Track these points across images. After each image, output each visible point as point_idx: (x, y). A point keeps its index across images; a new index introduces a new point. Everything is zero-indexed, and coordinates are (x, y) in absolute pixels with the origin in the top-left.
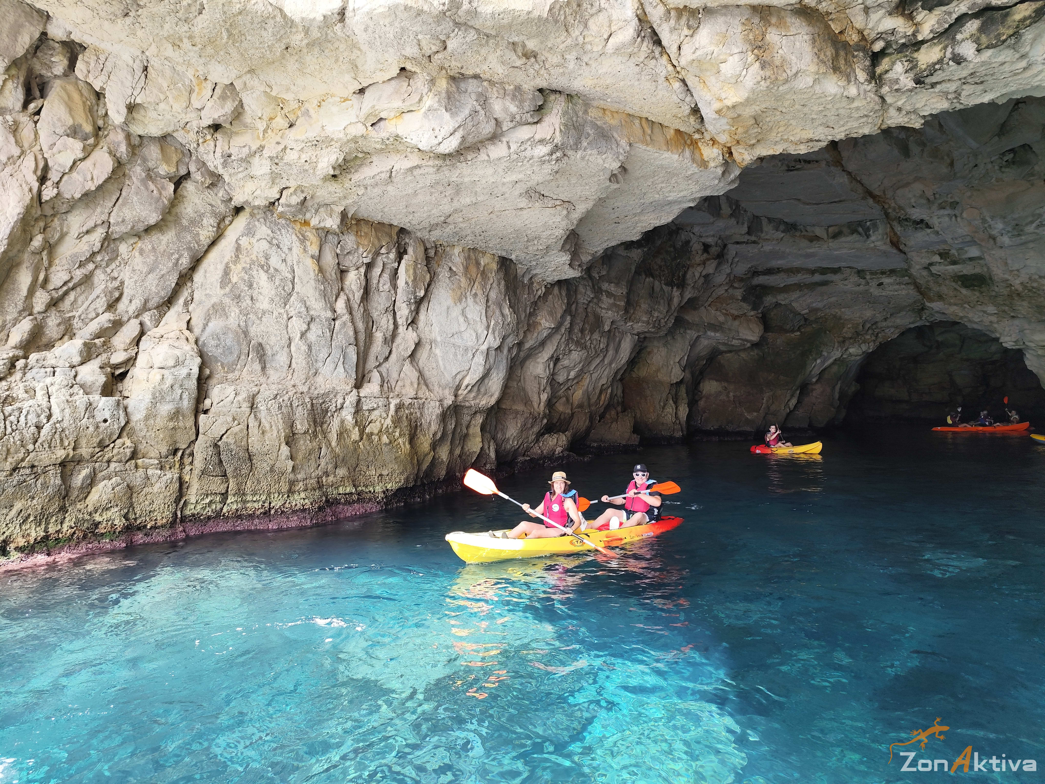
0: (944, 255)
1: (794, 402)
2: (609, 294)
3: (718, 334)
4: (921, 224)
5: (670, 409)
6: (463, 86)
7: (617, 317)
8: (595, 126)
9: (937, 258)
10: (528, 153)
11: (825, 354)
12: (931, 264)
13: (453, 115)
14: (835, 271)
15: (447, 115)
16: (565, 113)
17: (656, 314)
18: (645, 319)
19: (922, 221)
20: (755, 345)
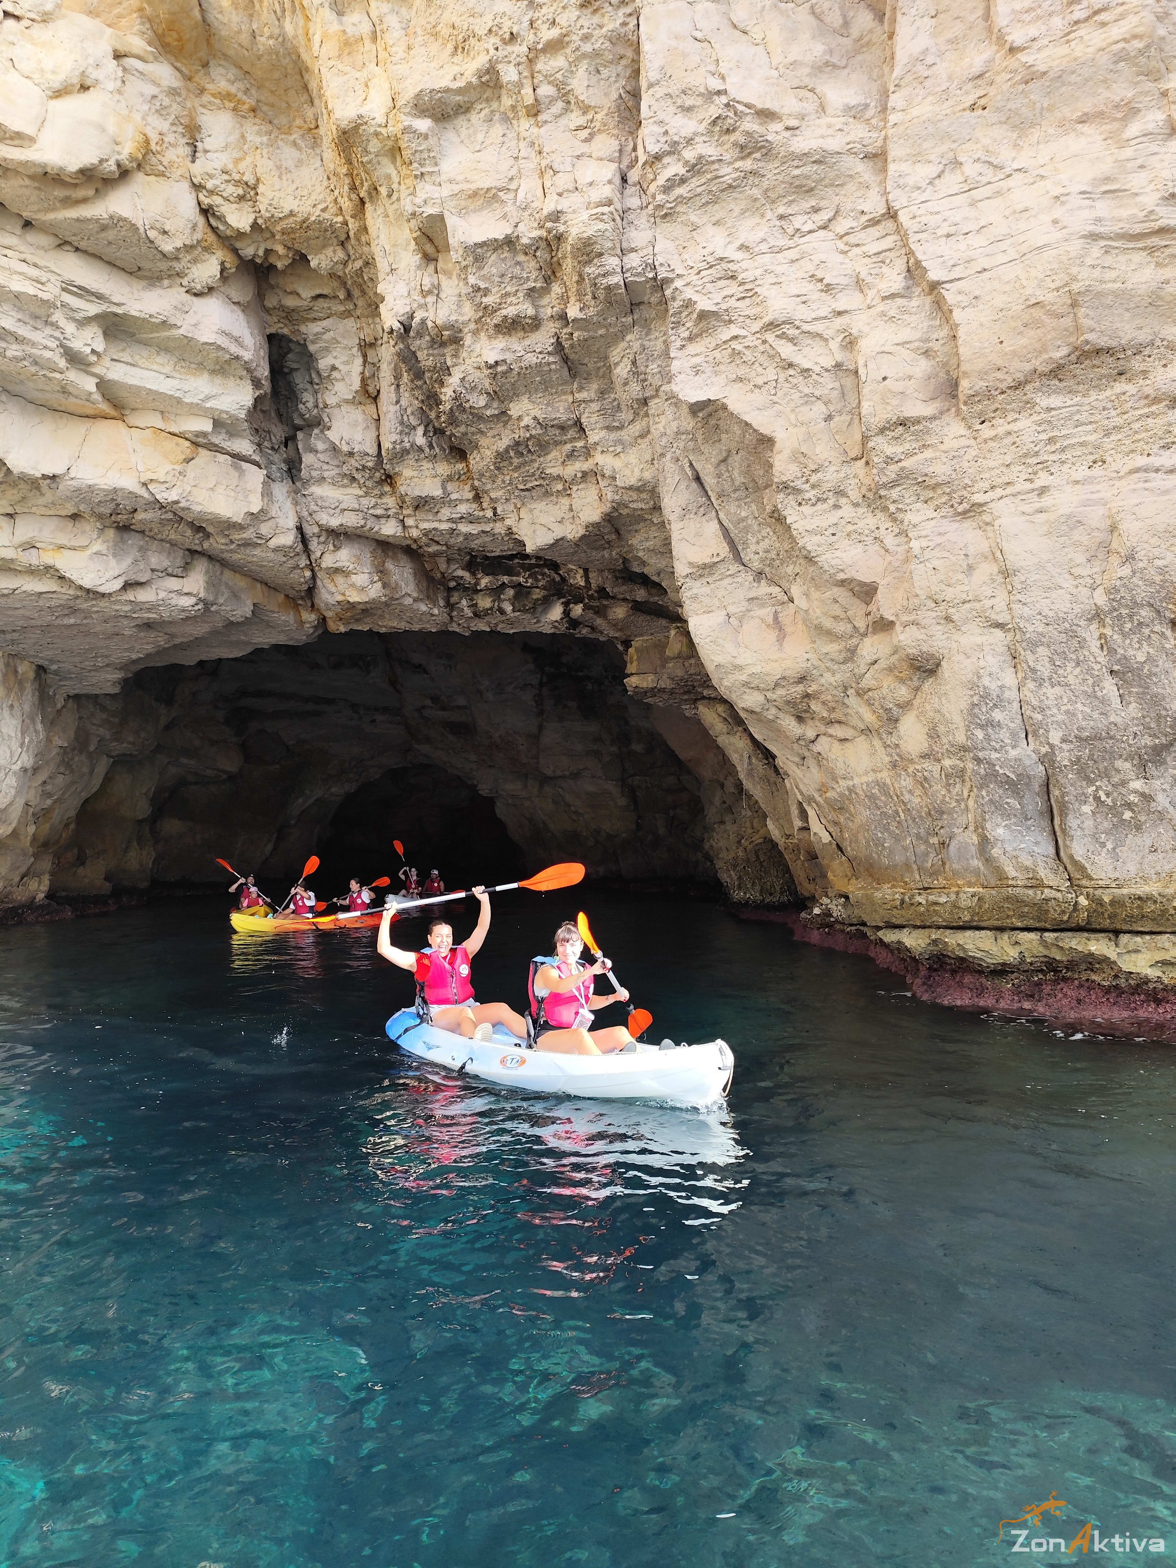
0: (435, 699)
1: (270, 847)
2: (103, 709)
3: (192, 762)
4: (420, 669)
5: (132, 853)
6: (126, 536)
7: (108, 736)
8: (227, 584)
9: (428, 702)
10: (173, 602)
11: (307, 792)
12: (423, 707)
13: (118, 562)
14: (330, 702)
15: (113, 562)
16: (207, 572)
17: (143, 735)
18: (131, 739)
19: (420, 665)
20: (231, 777)
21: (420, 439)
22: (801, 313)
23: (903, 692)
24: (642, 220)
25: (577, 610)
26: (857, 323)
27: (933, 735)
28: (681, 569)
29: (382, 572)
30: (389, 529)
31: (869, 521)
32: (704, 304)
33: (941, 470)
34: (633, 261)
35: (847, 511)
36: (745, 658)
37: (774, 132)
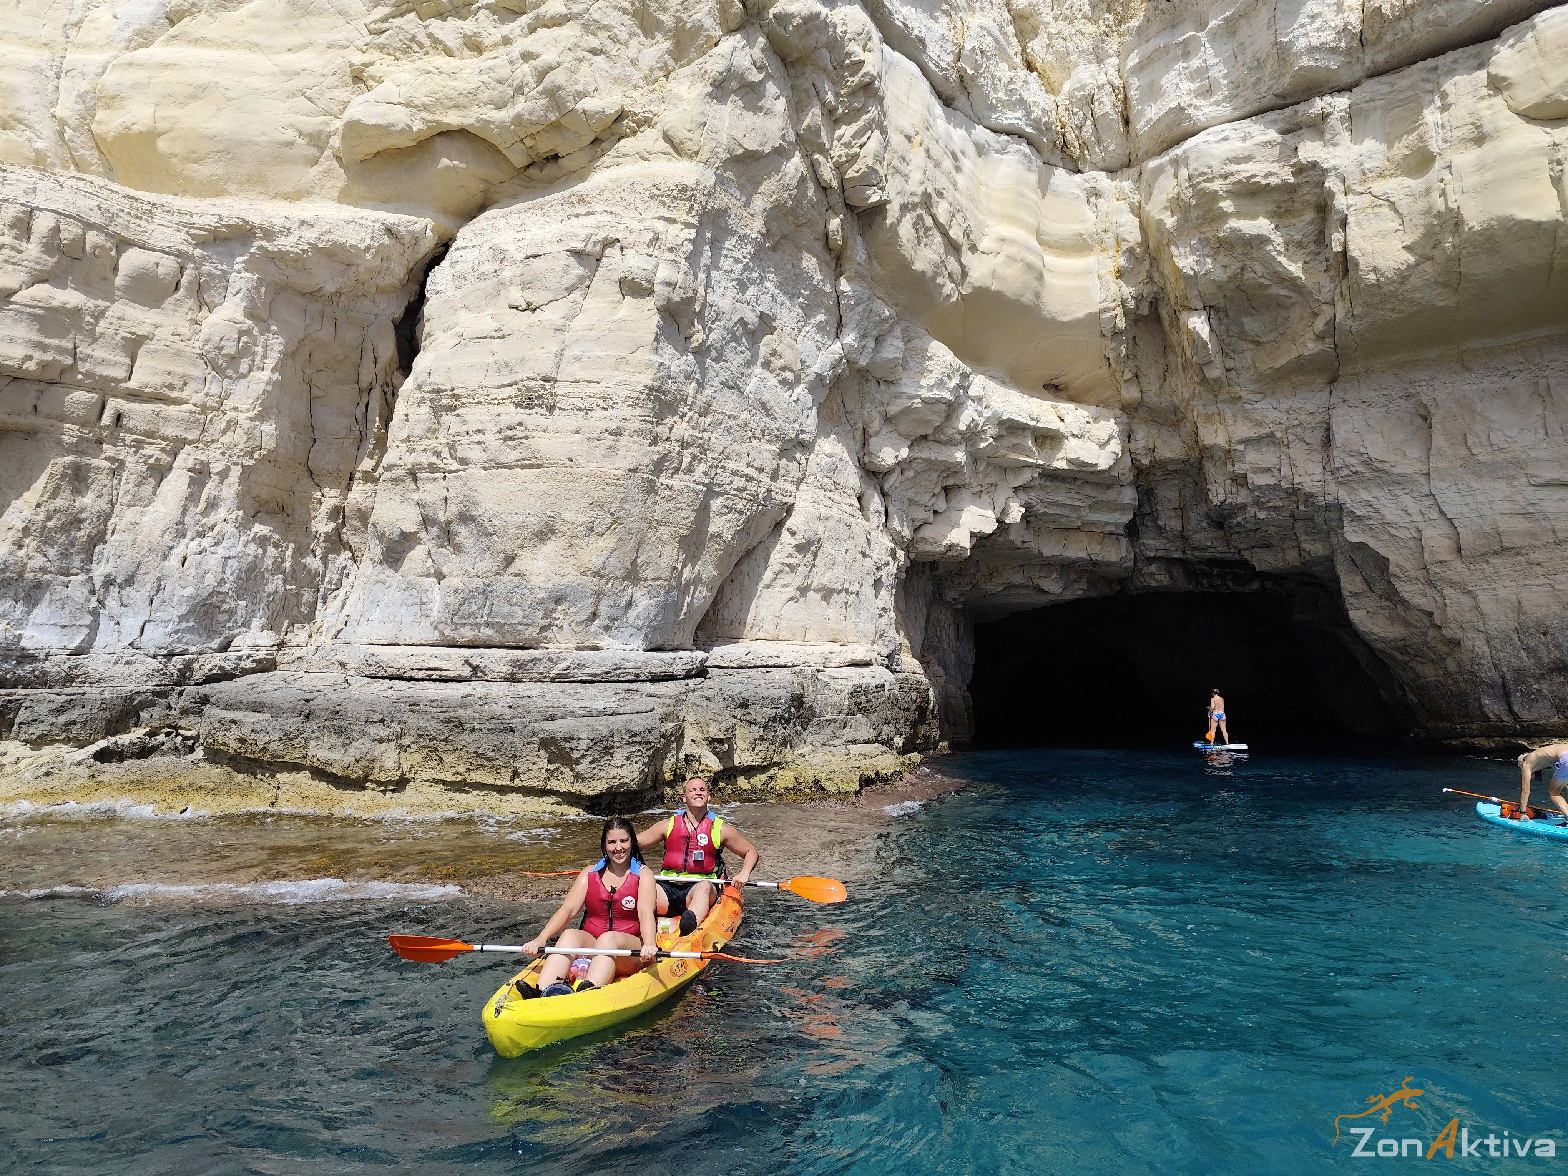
21: (1204, 524)
22: (1398, 520)
23: (1446, 649)
24: (1333, 484)
25: (1269, 584)
26: (1422, 526)
27: (1459, 665)
28: (1345, 593)
29: (1169, 572)
30: (1177, 555)
31: (1428, 590)
32: (1358, 513)
33: (1456, 578)
34: (1330, 498)
35: (1420, 585)
36: (1376, 630)
37: (1385, 467)
